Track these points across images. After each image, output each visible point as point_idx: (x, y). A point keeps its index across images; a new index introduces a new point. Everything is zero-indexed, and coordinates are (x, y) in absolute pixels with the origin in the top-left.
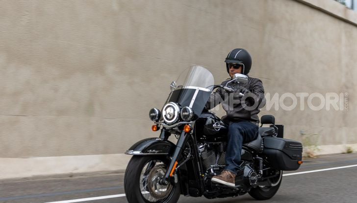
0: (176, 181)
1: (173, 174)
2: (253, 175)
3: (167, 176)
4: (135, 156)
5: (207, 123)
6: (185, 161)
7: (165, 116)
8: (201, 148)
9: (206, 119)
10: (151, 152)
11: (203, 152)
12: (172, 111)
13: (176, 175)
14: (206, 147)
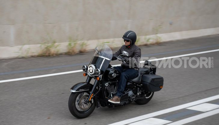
0: (93, 102)
1: (91, 99)
2: (133, 96)
3: (88, 101)
4: (73, 93)
5: (110, 73)
6: (98, 92)
7: (89, 70)
8: (107, 84)
9: (109, 71)
10: (80, 90)
11: (107, 86)
12: (92, 69)
13: (92, 99)
14: (109, 84)
